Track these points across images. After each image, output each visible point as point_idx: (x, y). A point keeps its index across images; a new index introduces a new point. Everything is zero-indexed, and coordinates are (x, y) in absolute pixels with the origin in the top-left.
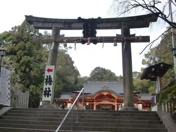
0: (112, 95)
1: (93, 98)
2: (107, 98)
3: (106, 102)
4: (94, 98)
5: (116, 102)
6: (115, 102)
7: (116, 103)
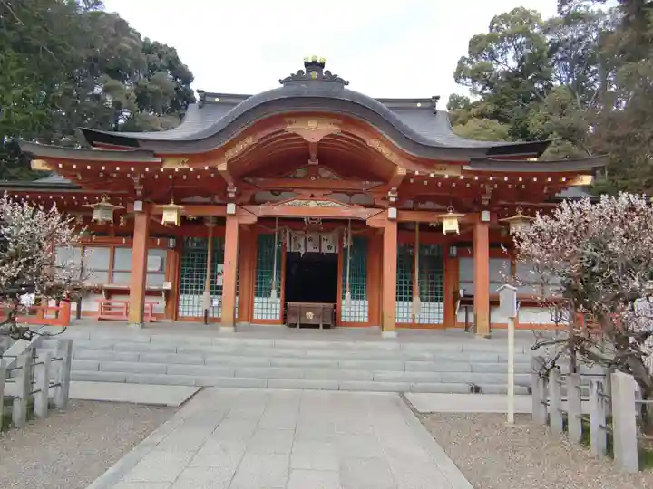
0: (373, 143)
1: (213, 169)
2: (326, 174)
3: (312, 204)
4: (222, 167)
5: (393, 205)
6: (384, 209)
7: (392, 213)
